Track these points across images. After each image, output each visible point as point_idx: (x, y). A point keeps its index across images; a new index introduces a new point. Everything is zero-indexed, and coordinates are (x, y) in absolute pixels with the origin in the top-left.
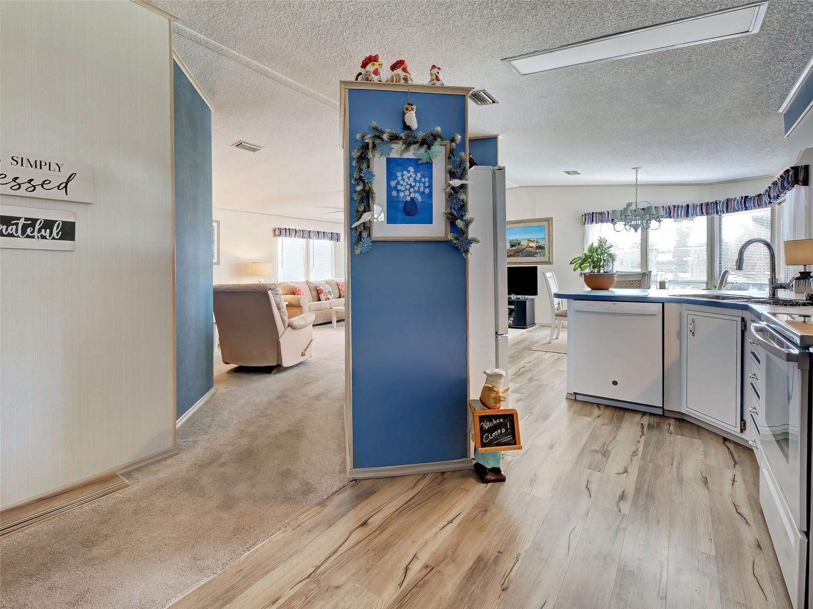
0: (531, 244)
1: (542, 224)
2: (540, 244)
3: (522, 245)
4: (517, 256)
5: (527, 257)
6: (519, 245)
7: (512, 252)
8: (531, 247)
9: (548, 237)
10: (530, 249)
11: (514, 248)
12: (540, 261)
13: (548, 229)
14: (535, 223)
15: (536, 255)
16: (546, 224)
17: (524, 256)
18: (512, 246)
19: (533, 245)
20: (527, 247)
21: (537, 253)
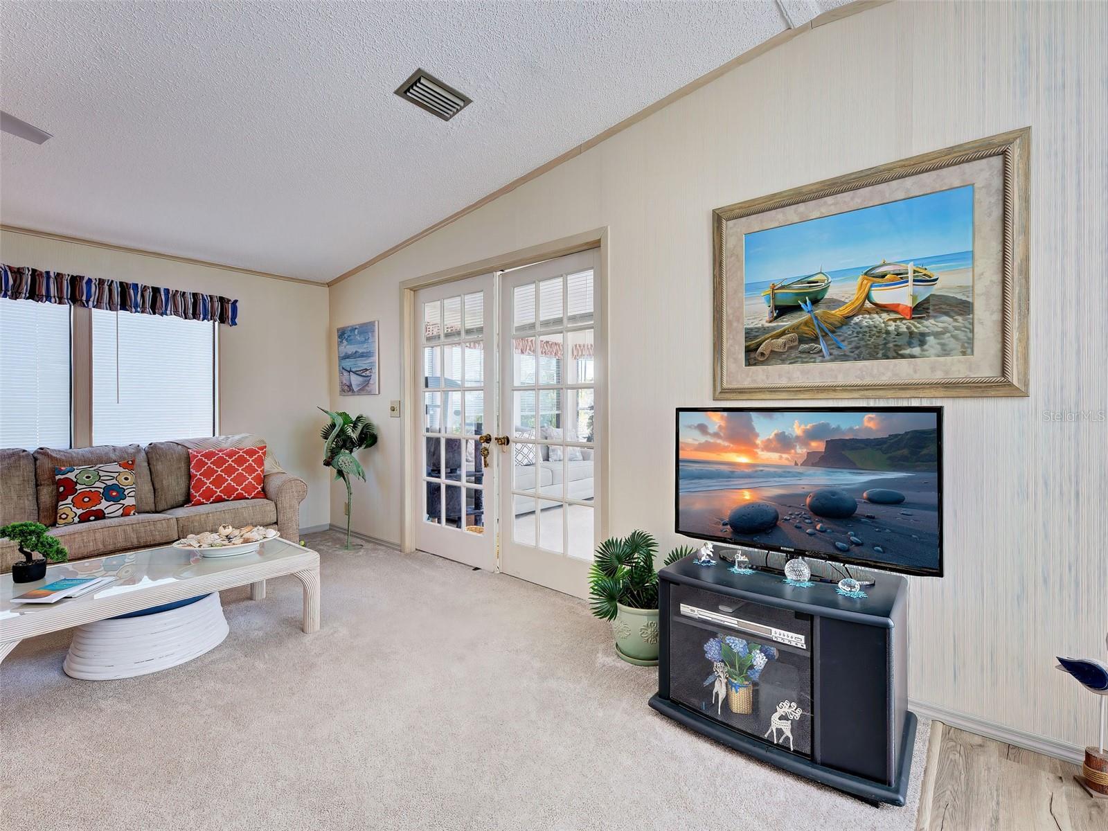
0: (882, 296)
1: (952, 177)
2: (936, 290)
3: (836, 303)
4: (809, 356)
5: (859, 358)
6: (815, 302)
7: (781, 340)
8: (882, 308)
9: (996, 246)
10: (879, 319)
11: (787, 322)
12: (938, 376)
13: (996, 199)
14: (909, 182)
15: (916, 350)
16: (984, 173)
17: (844, 358)
18: (782, 310)
19: (903, 296)
20: (861, 310)
21: (920, 339)
